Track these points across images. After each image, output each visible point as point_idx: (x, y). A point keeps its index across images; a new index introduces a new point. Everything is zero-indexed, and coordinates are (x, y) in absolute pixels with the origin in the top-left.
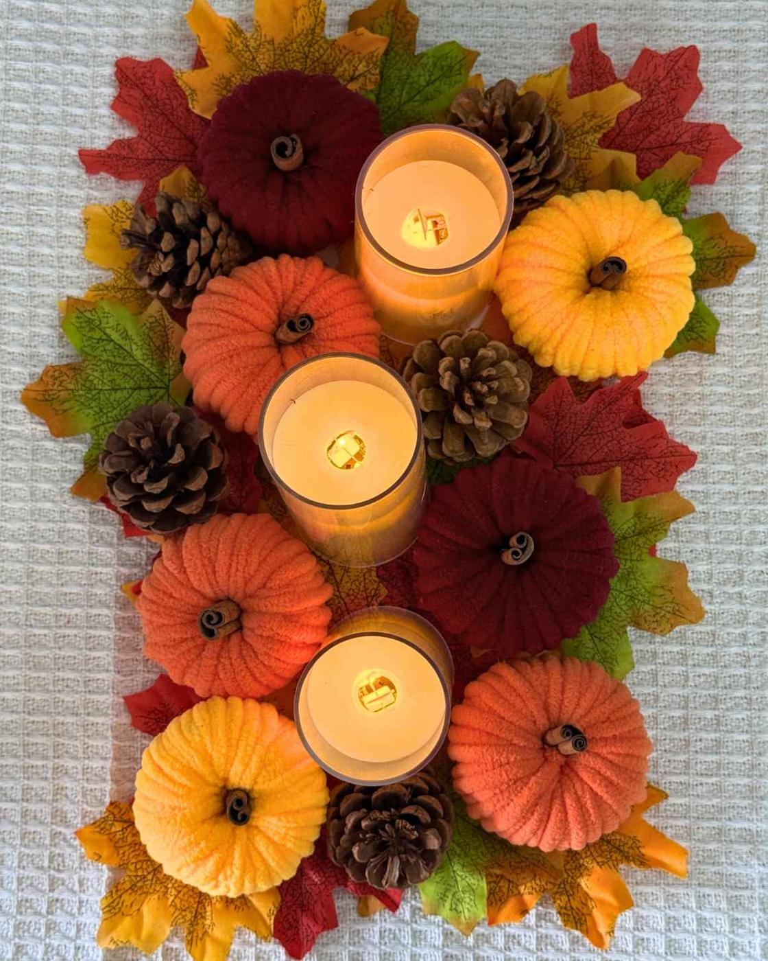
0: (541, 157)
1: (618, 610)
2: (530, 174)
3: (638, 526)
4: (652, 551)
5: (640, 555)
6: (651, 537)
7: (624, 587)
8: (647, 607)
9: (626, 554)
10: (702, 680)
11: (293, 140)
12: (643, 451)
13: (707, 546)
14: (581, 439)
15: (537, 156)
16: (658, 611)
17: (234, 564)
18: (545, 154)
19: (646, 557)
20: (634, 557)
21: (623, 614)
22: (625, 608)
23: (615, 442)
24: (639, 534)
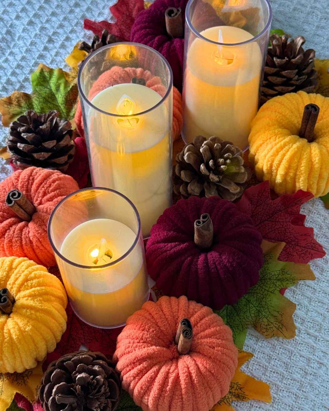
0: (301, 78)
1: (248, 314)
2: (293, 82)
3: (280, 276)
4: (282, 291)
5: (274, 290)
6: (284, 283)
7: (257, 304)
8: (265, 320)
9: (267, 287)
10: (275, 375)
11: (178, 10)
12: (296, 240)
13: (308, 305)
14: (266, 222)
15: (299, 76)
16: (270, 324)
17: (43, 184)
18: (304, 77)
19: (277, 292)
20: (271, 290)
21: (250, 318)
22: (253, 315)
23: (283, 229)
24: (279, 280)
